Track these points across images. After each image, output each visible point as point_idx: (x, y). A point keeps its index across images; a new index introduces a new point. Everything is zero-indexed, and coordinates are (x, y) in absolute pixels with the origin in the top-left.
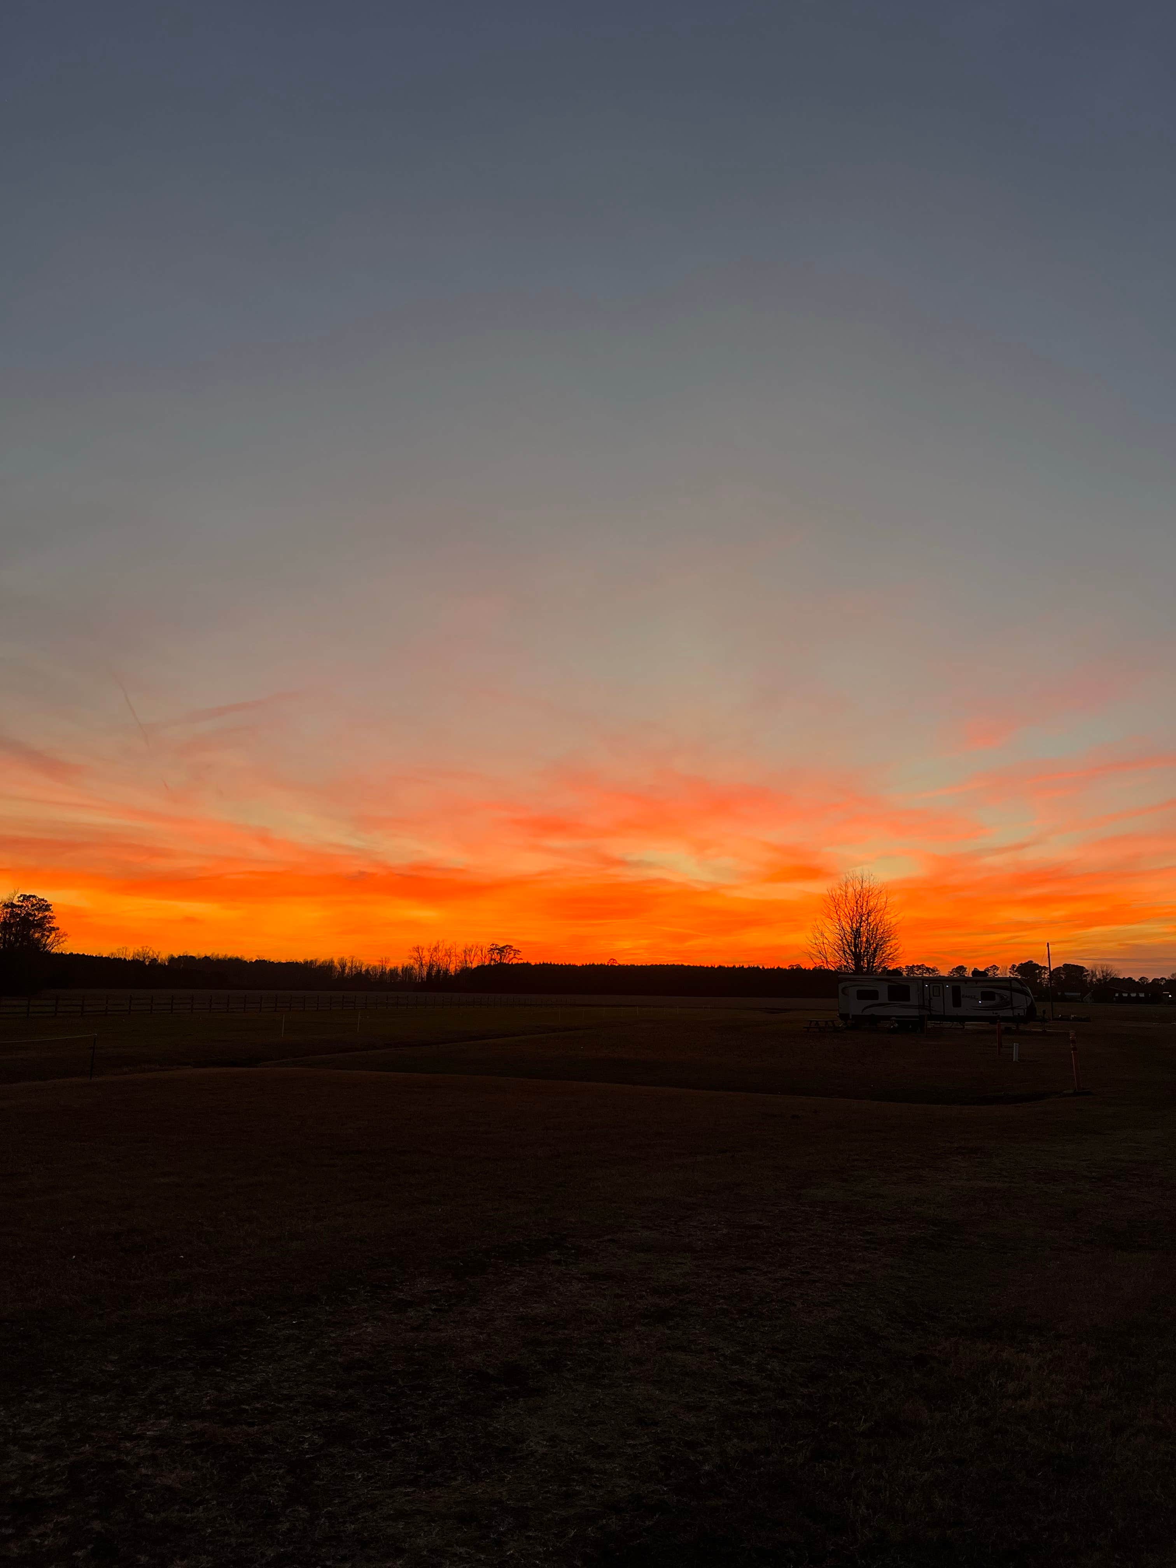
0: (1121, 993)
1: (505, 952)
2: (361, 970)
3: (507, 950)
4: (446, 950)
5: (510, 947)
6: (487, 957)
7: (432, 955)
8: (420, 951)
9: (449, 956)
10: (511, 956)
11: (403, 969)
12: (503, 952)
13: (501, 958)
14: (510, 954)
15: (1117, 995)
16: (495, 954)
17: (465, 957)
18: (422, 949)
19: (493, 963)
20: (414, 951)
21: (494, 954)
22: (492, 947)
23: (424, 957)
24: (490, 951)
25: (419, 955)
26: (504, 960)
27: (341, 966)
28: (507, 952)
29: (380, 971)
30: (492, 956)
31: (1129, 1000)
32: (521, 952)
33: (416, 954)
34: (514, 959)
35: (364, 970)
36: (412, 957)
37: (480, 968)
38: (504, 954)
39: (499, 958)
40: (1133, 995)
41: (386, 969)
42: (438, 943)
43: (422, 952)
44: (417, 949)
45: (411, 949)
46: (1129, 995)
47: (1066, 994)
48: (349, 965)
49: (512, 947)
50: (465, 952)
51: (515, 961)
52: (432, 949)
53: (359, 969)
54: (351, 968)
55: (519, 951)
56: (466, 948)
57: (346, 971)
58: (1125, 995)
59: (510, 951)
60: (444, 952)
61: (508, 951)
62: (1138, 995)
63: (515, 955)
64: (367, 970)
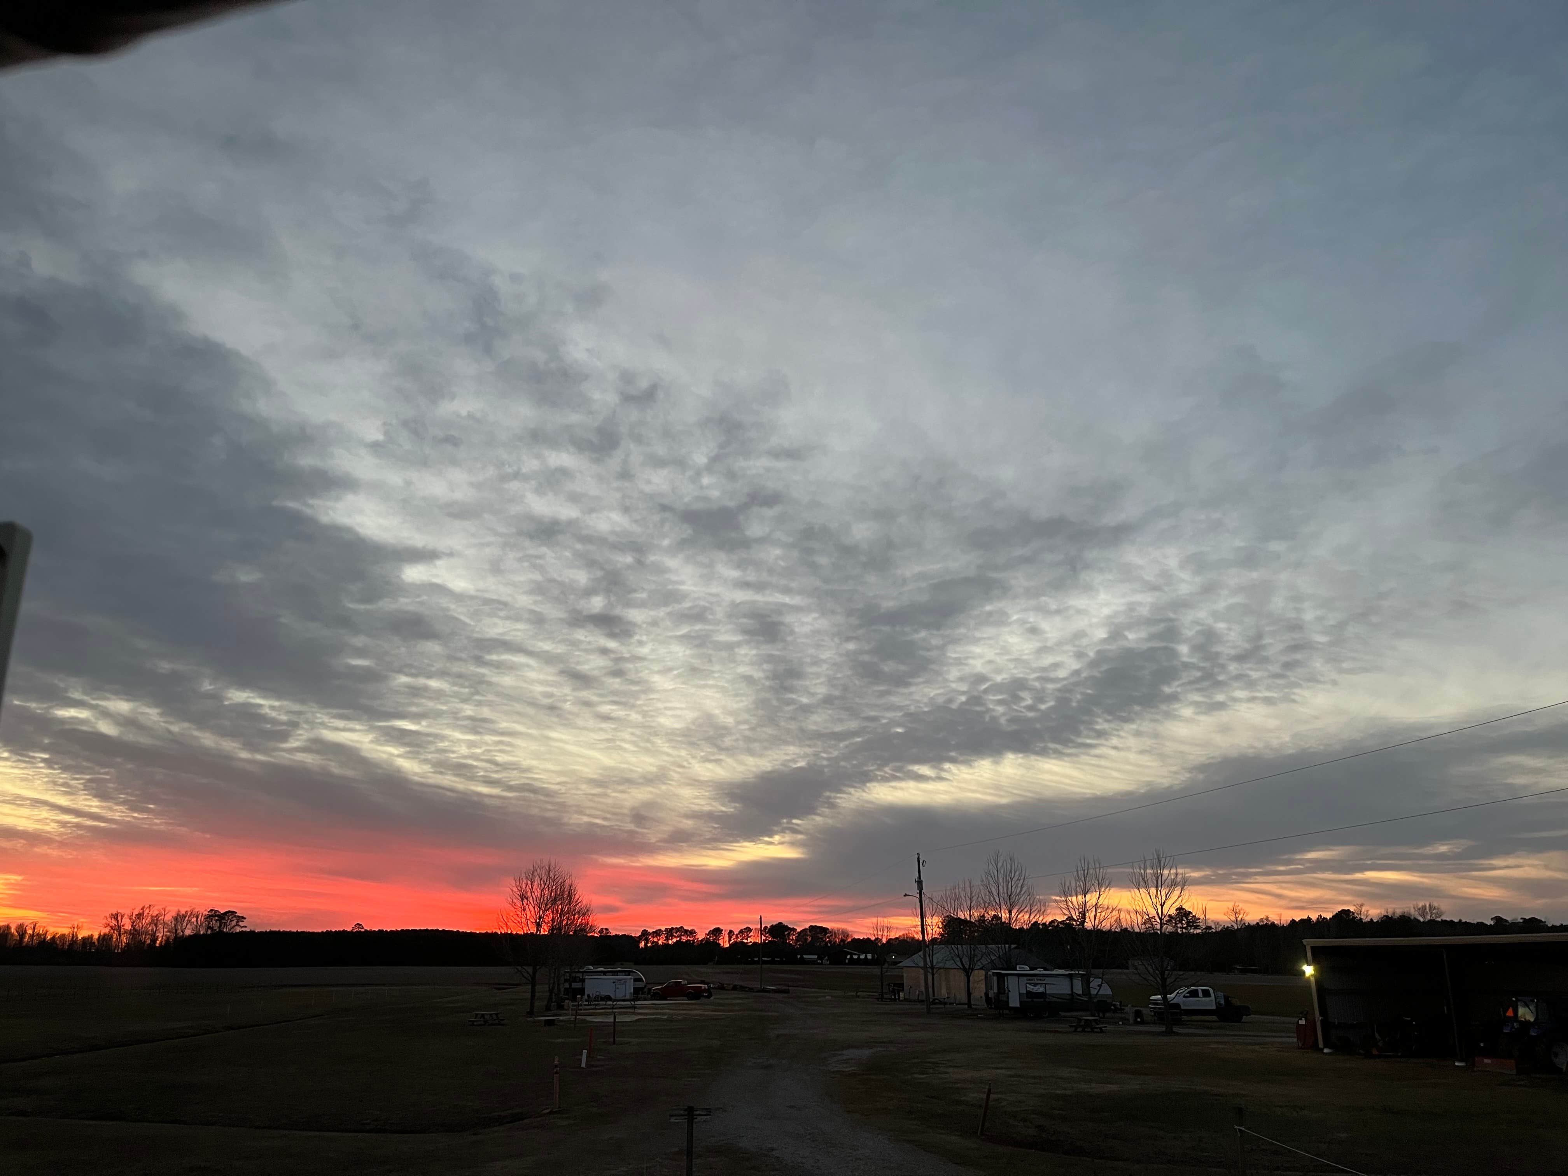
0: (852, 954)
1: (227, 918)
2: (45, 938)
3: (228, 917)
4: (152, 917)
5: (233, 913)
6: (204, 924)
7: (133, 923)
8: (119, 918)
9: (156, 925)
10: (234, 923)
11: (99, 937)
12: (224, 919)
13: (221, 925)
14: (231, 921)
15: (848, 957)
16: (214, 922)
17: (175, 924)
18: (122, 917)
19: (209, 932)
20: (111, 918)
21: (212, 921)
22: (210, 914)
23: (123, 926)
24: (207, 918)
25: (118, 923)
26: (224, 928)
27: (19, 934)
28: (228, 919)
29: (70, 939)
30: (209, 923)
31: (859, 962)
32: (245, 918)
33: (113, 923)
34: (237, 927)
35: (49, 938)
36: (109, 925)
37: (195, 937)
38: (224, 921)
39: (219, 925)
40: (862, 957)
41: (77, 938)
42: (142, 909)
43: (122, 919)
44: (115, 916)
45: (108, 916)
46: (859, 957)
47: (804, 956)
48: (30, 932)
49: (236, 913)
50: (176, 919)
51: (238, 930)
52: (134, 916)
53: (42, 937)
54: (32, 936)
55: (243, 918)
56: (178, 915)
57: (26, 940)
58: (855, 957)
59: (233, 918)
60: (149, 919)
61: (230, 917)
62: (866, 956)
63: (237, 922)
64: (53, 938)
